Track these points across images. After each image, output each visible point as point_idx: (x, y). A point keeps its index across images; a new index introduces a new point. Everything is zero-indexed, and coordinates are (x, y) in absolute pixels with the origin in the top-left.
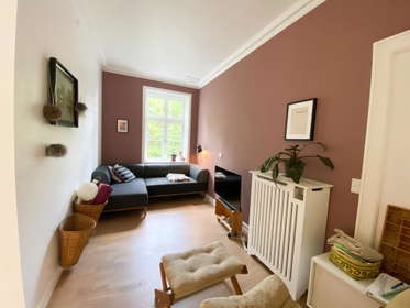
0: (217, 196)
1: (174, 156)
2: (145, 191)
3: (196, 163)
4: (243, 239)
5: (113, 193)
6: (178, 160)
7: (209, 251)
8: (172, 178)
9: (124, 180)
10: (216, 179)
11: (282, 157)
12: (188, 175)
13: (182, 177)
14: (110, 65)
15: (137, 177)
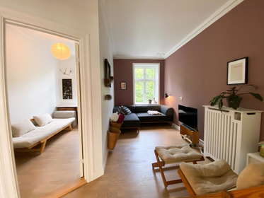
0: (181, 123)
1: (150, 101)
2: (138, 119)
3: (164, 104)
4: (200, 148)
5: (125, 119)
6: (153, 103)
7: (180, 147)
8: (151, 113)
9: (127, 113)
10: (179, 114)
11: (225, 95)
12: (160, 111)
13: (156, 112)
14: (118, 55)
15: (132, 112)
